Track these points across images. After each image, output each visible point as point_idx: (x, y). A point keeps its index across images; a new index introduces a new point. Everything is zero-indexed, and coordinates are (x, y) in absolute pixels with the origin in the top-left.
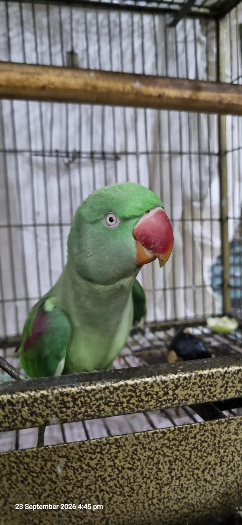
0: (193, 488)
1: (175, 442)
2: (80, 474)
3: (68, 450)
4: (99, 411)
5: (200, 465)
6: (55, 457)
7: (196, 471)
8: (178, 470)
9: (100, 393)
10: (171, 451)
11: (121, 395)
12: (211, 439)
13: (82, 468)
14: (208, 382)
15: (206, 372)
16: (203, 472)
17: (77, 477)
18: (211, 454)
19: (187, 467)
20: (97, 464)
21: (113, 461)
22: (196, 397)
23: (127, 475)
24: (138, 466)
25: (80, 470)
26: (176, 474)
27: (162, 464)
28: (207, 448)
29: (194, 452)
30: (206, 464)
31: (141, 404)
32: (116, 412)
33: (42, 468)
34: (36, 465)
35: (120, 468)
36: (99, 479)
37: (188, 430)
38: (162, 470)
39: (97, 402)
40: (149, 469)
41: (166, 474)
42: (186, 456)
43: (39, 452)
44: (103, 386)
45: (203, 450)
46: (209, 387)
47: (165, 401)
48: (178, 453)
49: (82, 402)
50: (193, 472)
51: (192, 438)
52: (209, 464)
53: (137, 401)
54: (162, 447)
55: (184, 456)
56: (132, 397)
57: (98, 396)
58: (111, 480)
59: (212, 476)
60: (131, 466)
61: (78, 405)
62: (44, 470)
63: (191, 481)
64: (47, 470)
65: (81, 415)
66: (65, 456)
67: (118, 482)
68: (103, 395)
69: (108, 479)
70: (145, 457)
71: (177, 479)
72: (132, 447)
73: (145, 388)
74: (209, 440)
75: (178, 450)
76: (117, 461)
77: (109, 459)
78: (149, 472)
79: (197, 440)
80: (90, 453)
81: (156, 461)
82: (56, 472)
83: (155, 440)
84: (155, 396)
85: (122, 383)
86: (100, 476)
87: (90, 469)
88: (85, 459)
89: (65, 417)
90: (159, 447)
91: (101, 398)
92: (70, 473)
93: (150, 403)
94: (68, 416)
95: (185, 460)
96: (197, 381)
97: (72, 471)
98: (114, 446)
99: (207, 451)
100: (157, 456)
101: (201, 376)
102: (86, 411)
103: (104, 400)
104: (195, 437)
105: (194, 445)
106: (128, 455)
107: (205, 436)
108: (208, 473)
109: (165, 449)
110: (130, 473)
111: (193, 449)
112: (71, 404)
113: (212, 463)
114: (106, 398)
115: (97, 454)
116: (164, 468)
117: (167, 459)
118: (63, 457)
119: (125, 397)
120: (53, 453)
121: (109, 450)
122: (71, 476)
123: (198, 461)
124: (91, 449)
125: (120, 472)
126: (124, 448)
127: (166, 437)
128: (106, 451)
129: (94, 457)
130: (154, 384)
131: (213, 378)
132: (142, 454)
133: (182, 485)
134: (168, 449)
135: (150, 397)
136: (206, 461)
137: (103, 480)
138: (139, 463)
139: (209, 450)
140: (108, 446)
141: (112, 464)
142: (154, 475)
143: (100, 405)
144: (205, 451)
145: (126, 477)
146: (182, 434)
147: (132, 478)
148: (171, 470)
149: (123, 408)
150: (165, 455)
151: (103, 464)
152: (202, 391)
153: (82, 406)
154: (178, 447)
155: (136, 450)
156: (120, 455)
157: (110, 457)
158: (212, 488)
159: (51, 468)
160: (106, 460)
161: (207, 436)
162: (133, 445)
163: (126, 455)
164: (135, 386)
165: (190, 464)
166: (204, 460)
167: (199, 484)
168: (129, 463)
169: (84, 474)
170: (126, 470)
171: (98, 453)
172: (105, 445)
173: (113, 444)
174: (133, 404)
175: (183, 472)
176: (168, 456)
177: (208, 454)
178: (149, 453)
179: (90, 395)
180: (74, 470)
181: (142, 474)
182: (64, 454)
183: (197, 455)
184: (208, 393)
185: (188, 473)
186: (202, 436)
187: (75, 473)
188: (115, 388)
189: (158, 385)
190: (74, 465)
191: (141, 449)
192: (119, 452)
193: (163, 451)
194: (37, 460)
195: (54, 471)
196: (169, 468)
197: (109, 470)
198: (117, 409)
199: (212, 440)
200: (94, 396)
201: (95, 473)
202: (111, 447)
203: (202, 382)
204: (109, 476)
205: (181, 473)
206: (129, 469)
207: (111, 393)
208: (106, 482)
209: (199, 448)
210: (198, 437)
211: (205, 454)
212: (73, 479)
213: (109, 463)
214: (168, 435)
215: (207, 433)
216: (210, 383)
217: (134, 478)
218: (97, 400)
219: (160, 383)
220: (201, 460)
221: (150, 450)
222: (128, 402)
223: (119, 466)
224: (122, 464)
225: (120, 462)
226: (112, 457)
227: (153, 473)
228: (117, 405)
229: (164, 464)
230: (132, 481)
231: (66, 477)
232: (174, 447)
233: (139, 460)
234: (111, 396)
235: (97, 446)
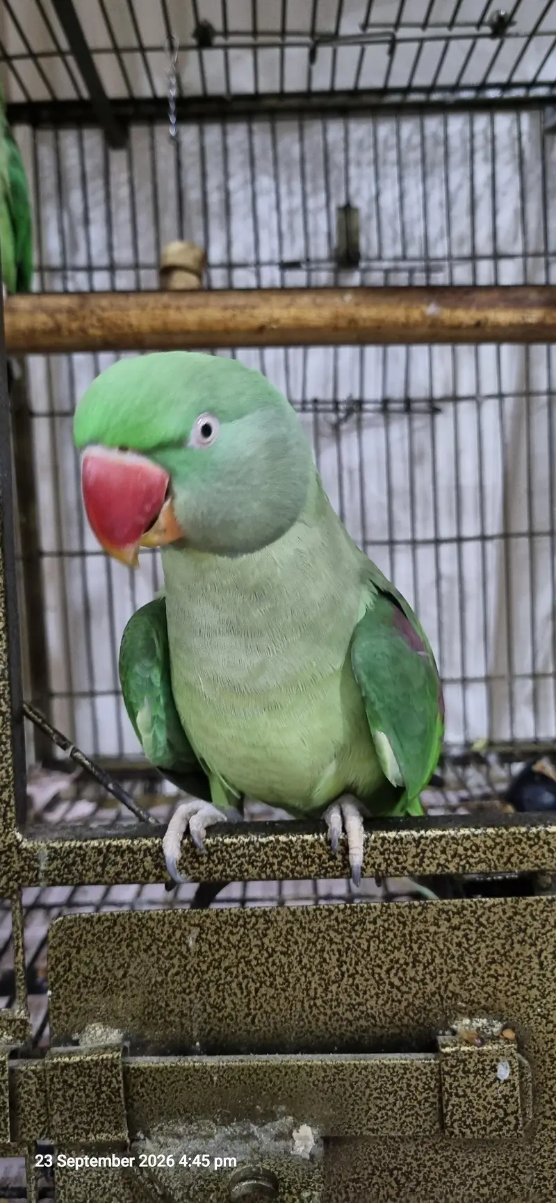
0: (373, 992)
1: (345, 925)
2: (217, 950)
3: (201, 917)
4: (241, 872)
5: (383, 962)
6: (185, 925)
7: (377, 970)
8: (351, 965)
9: (242, 849)
10: (340, 937)
11: (270, 853)
12: (399, 927)
13: (220, 944)
14: (394, 848)
15: (392, 834)
16: (388, 972)
17: (213, 955)
18: (399, 949)
19: (363, 962)
20: (239, 942)
21: (261, 939)
22: (376, 867)
23: (280, 962)
24: (295, 951)
25: (217, 947)
26: (348, 970)
27: (328, 953)
28: (392, 940)
29: (374, 942)
30: (391, 961)
31: (298, 868)
32: (264, 876)
33: (169, 937)
34: (162, 932)
35: (270, 950)
36: (242, 960)
37: (365, 911)
38: (328, 960)
39: (239, 859)
40: (310, 957)
41: (334, 967)
42: (362, 946)
43: (165, 916)
44: (247, 840)
45: (387, 941)
46: (395, 855)
47: (331, 867)
48: (350, 941)
49: (218, 858)
50: (373, 970)
51: (370, 922)
52: (397, 962)
53: (292, 864)
54: (327, 930)
55: (359, 945)
56: (285, 857)
57: (239, 852)
58: (258, 964)
59: (400, 979)
60: (285, 949)
61: (213, 861)
62: (173, 940)
63: (369, 983)
64: (176, 940)
65: (218, 874)
66: (198, 925)
67: (268, 969)
68: (247, 852)
69: (254, 963)
70: (305, 940)
71: (349, 976)
72: (286, 924)
73: (303, 848)
74: (396, 928)
75: (351, 937)
76: (266, 941)
77: (255, 937)
78: (310, 961)
79: (378, 925)
80: (230, 925)
81: (319, 947)
82: (187, 945)
83: (317, 919)
84: (317, 861)
85: (271, 838)
86: (244, 957)
87: (230, 945)
88: (224, 932)
89: (197, 875)
90: (323, 929)
91: (244, 855)
92: (205, 947)
93: (311, 869)
94: (201, 873)
95: (361, 952)
96: (378, 844)
97: (207, 946)
98: (262, 920)
99: (393, 943)
100: (320, 940)
101: (384, 839)
102: (224, 870)
103: (247, 858)
104: (374, 922)
105: (373, 932)
106: (281, 934)
107: (390, 922)
108: (396, 975)
109: (333, 934)
110: (284, 960)
111: (371, 938)
112: (205, 859)
113: (402, 961)
114: (250, 856)
115: (239, 928)
116: (330, 959)
117: (334, 947)
118: (195, 925)
119: (274, 856)
120: (183, 920)
121: (255, 924)
122: (206, 952)
123: (380, 955)
124: (232, 920)
125: (270, 956)
126: (275, 925)
127: (333, 917)
128: (251, 925)
129: (235, 931)
130: (316, 844)
131: (402, 843)
132: (300, 936)
133: (357, 987)
134: (336, 934)
135: (310, 860)
136: (392, 956)
137: (248, 963)
138: (296, 947)
139: (396, 943)
140: (254, 919)
141: (259, 943)
142: (316, 966)
143: (242, 863)
144: (390, 943)
145: (278, 964)
146: (355, 915)
147: (286, 966)
148: (341, 963)
149: (273, 871)
150: (331, 941)
151: (247, 941)
152: (385, 860)
153: (219, 863)
154: (351, 933)
155: (291, 928)
156: (270, 933)
157: (256, 933)
158: (402, 997)
159: (180, 938)
160: (251, 937)
161: (393, 922)
162: (287, 922)
163: (278, 934)
164: (289, 844)
165: (368, 959)
166: (388, 955)
167: (381, 988)
168: (282, 945)
169: (222, 952)
170: (279, 953)
171: (241, 926)
172: (250, 917)
173: (261, 916)
174: (287, 867)
175: (359, 968)
176: (336, 943)
177: (395, 947)
178: (311, 936)
179: (229, 849)
180: (210, 945)
181: (300, 962)
182: (197, 922)
183: (378, 947)
184: (395, 864)
185: (365, 971)
186: (384, 921)
187: (210, 949)
188: (261, 844)
189: (321, 845)
190: (209, 937)
191: (298, 929)
192: (268, 928)
193: (329, 935)
194: (163, 925)
195: (184, 943)
196: (338, 960)
197: (255, 951)
198: (265, 872)
199: (401, 929)
200: (234, 851)
201: (237, 952)
202: (257, 922)
203: (385, 847)
204: (256, 958)
205: (355, 969)
206: (282, 953)
207: (257, 850)
208: (251, 965)
209: (381, 938)
210: (379, 922)
211: (390, 948)
212: (208, 957)
213: (255, 942)
214: (335, 914)
215: (392, 919)
216: (397, 849)
217: (289, 966)
218: (239, 857)
219: (324, 843)
220: (385, 955)
221: (311, 931)
222: (280, 864)
223: (268, 947)
224: (273, 945)
225: (270, 942)
226: (258, 934)
227: (316, 963)
228: (264, 866)
229: (331, 953)
230: (286, 970)
231: (199, 953)
232: (344, 931)
233: (296, 943)
234: (257, 854)
235: (239, 918)
